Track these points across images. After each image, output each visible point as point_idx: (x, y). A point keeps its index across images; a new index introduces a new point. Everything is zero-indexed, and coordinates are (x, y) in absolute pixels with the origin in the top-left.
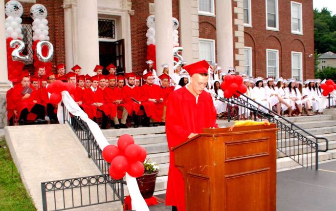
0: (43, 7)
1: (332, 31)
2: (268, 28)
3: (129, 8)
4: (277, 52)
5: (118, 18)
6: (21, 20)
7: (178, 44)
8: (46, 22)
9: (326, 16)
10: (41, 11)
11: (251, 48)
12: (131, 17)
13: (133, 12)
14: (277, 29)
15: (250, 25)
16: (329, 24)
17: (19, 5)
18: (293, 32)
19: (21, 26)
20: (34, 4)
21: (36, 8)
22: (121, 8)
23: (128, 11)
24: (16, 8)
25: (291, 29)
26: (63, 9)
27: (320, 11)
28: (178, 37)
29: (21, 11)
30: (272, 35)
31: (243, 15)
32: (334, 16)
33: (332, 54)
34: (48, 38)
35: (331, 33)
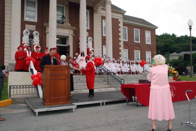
0: (38, 32)
1: (176, 44)
2: (135, 41)
3: (72, 33)
4: (139, 52)
5: (68, 37)
6: (29, 37)
7: (92, 47)
8: (39, 38)
9: (174, 37)
10: (37, 34)
11: (127, 50)
12: (73, 37)
13: (74, 35)
14: (139, 42)
15: (127, 40)
16: (175, 40)
17: (28, 31)
18: (146, 43)
19: (29, 39)
20: (34, 31)
21: (34, 33)
22: (69, 33)
23: (72, 34)
24: (27, 32)
25: (145, 42)
26: (46, 33)
27: (171, 35)
28: (92, 45)
29: (29, 33)
30: (137, 45)
31: (123, 36)
32: (177, 37)
33: (176, 53)
34: (39, 44)
35: (176, 45)
